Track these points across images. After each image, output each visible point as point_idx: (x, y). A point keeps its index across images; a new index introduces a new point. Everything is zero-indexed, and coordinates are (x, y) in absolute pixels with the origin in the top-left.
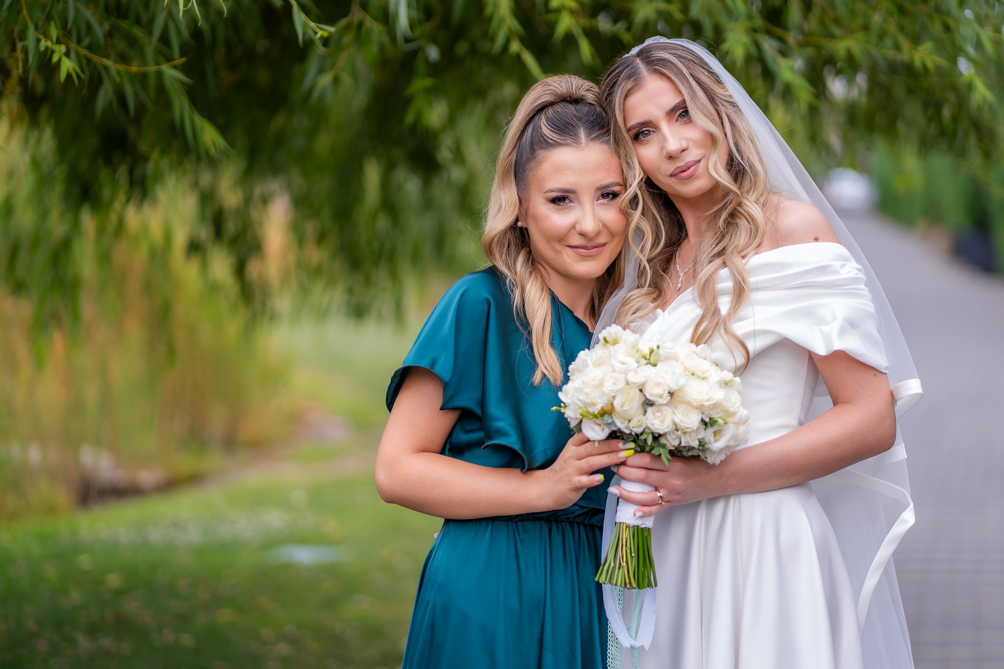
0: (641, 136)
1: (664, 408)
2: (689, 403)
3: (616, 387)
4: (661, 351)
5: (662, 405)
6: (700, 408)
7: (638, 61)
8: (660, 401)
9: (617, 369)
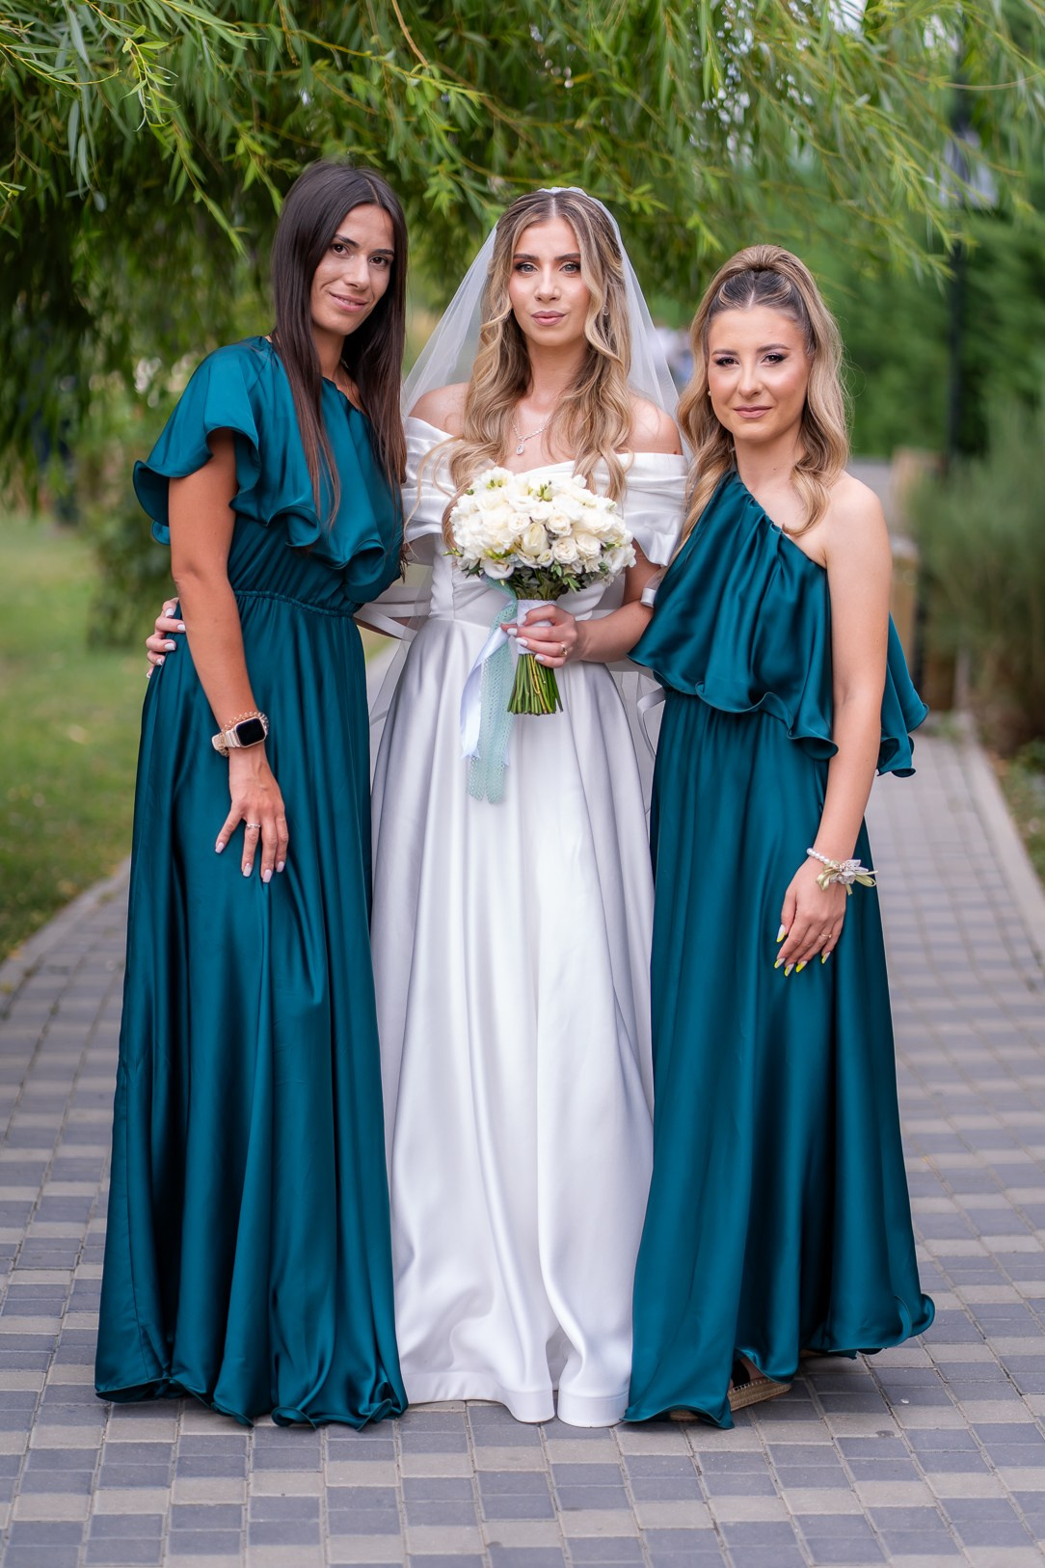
0: (523, 269)
1: (568, 540)
2: (588, 532)
3: (522, 527)
4: (553, 486)
5: (565, 537)
6: (598, 535)
7: (553, 201)
8: (564, 533)
9: (517, 509)
